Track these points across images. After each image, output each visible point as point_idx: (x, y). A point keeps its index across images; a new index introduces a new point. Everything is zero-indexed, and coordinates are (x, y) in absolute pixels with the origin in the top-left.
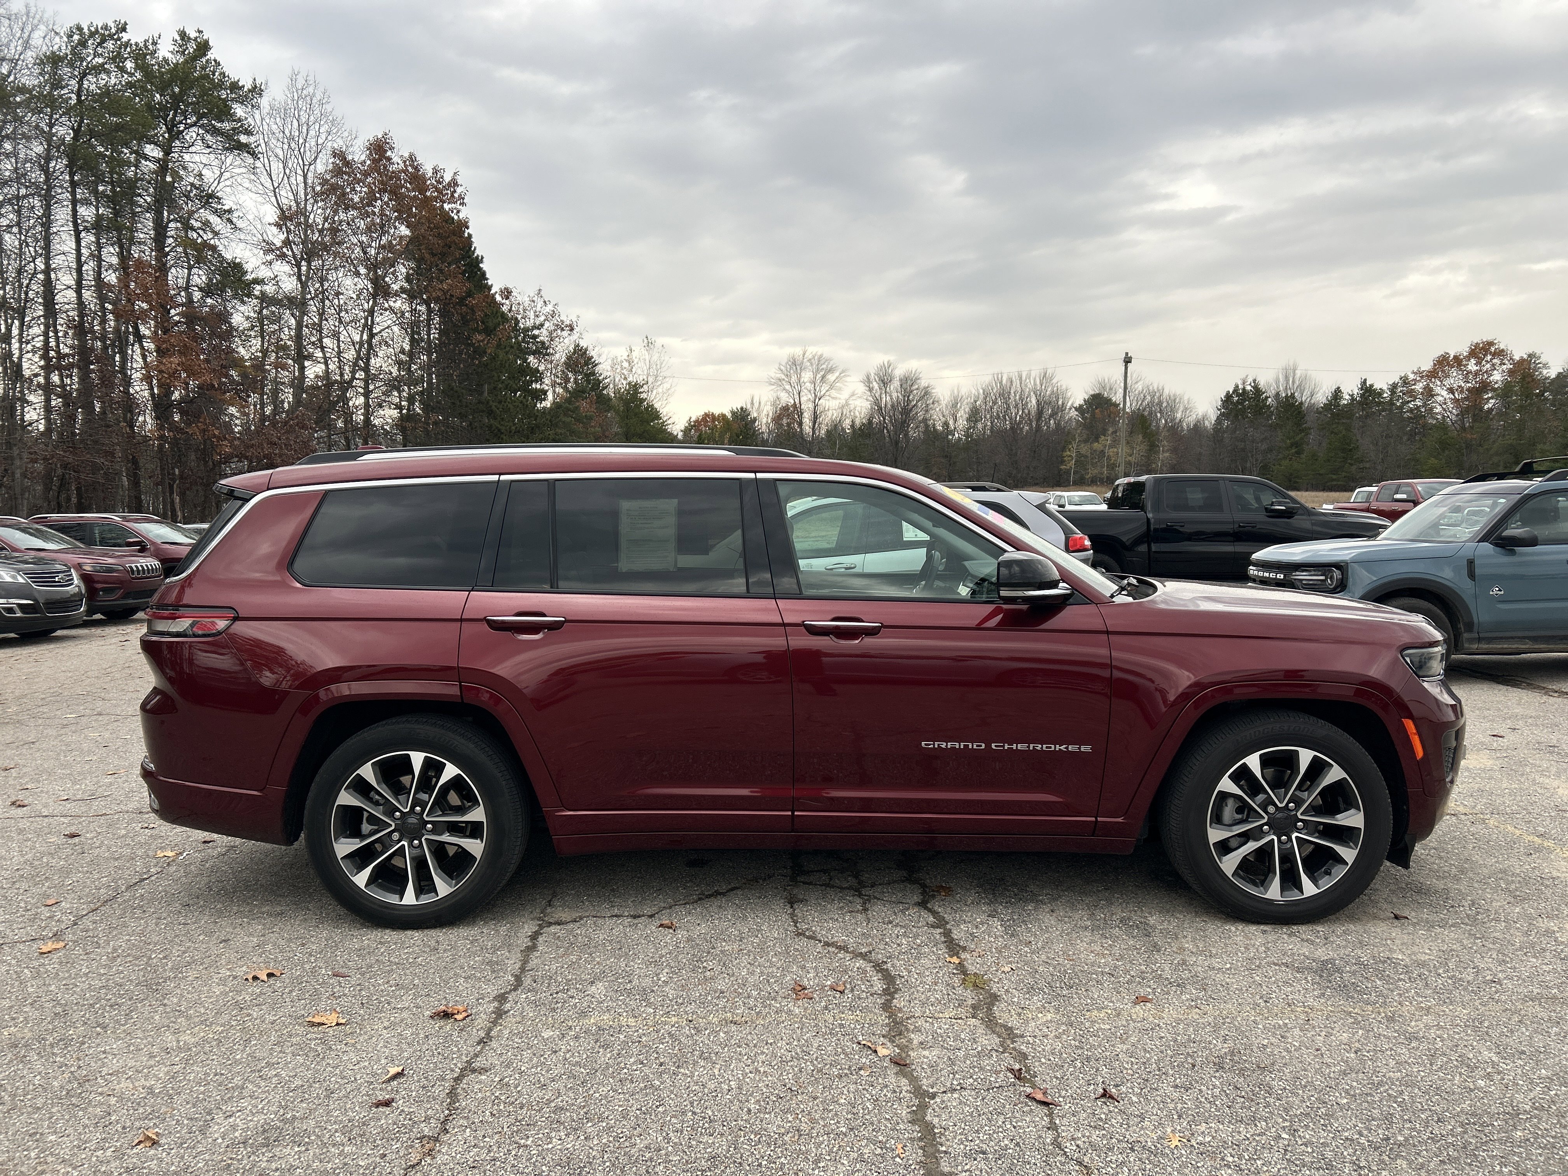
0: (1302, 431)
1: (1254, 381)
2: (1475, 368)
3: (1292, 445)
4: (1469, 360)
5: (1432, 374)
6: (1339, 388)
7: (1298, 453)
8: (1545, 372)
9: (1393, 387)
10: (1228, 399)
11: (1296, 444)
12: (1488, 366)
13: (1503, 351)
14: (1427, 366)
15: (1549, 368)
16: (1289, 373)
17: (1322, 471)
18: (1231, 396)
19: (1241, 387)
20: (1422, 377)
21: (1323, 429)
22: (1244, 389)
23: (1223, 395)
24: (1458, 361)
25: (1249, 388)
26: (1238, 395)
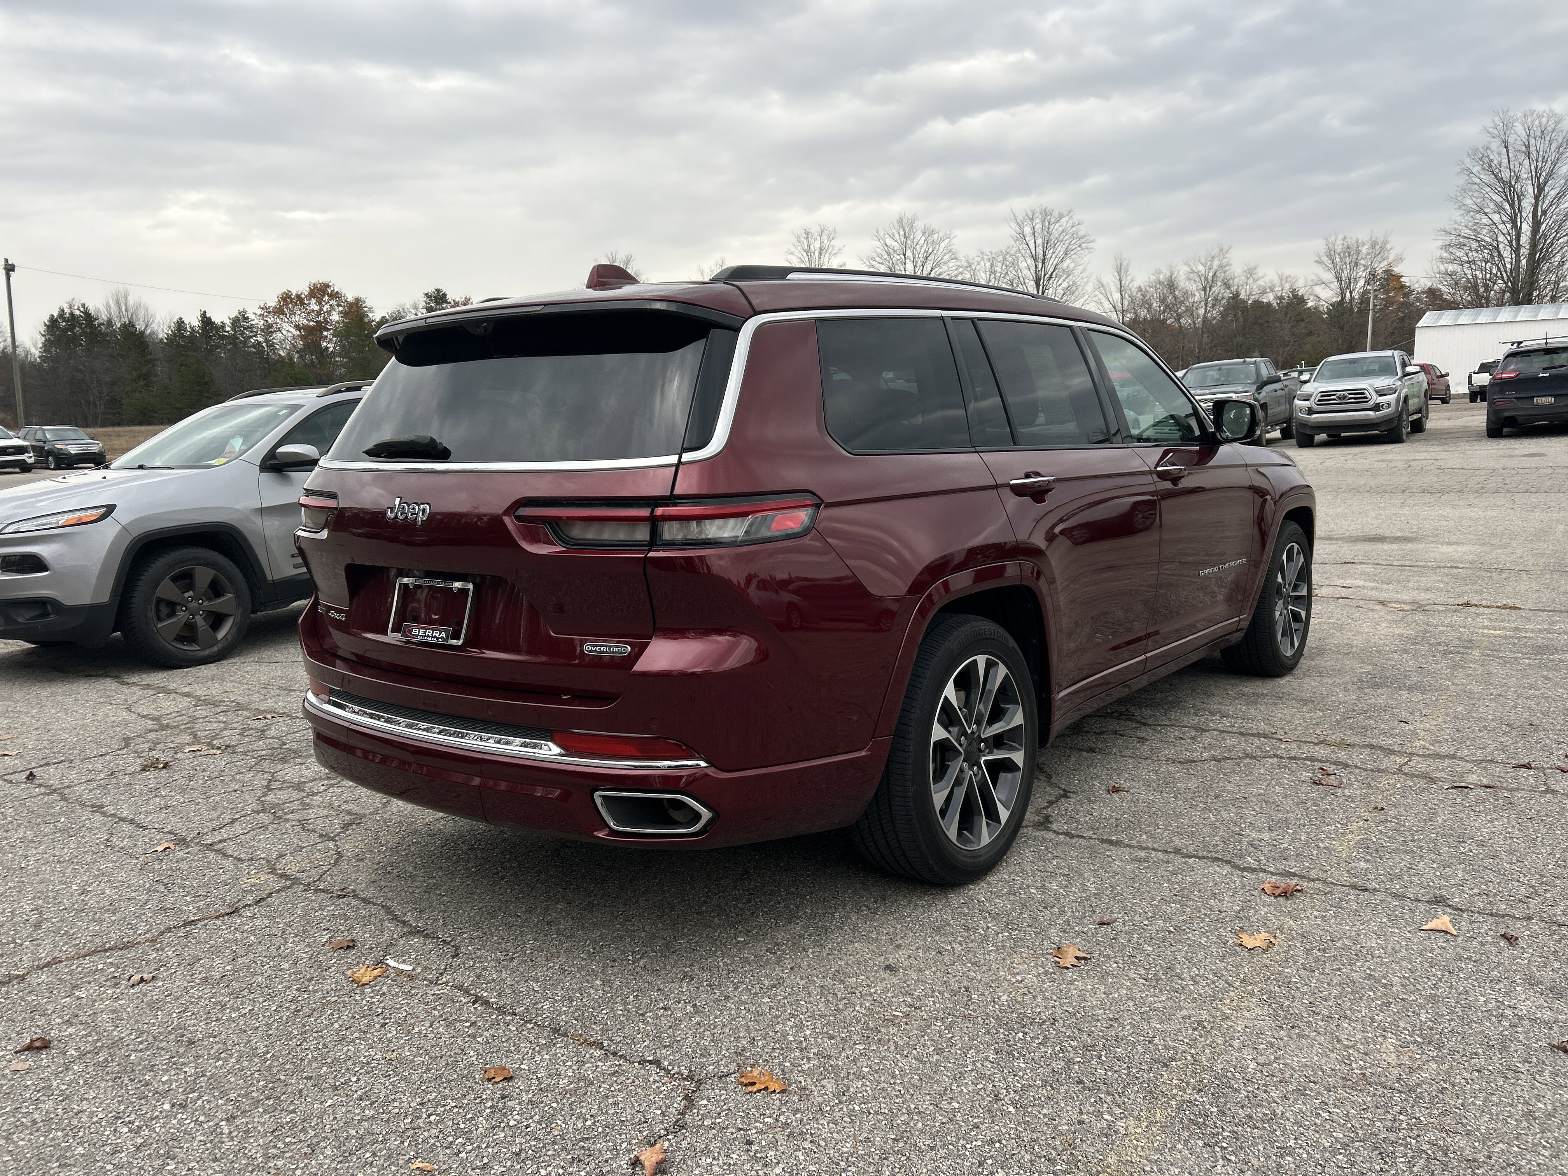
0: (148, 362)
1: (83, 305)
2: (317, 308)
3: (139, 377)
4: (310, 300)
5: (279, 311)
6: (181, 319)
7: (147, 385)
8: (371, 315)
9: (235, 322)
10: (53, 324)
11: (145, 376)
12: (327, 306)
13: (337, 293)
14: (272, 303)
15: (373, 312)
16: (120, 300)
17: (178, 405)
18: (56, 321)
19: (67, 311)
20: (269, 312)
21: (172, 361)
22: (72, 314)
23: (46, 319)
24: (300, 300)
25: (77, 312)
26: (64, 319)
